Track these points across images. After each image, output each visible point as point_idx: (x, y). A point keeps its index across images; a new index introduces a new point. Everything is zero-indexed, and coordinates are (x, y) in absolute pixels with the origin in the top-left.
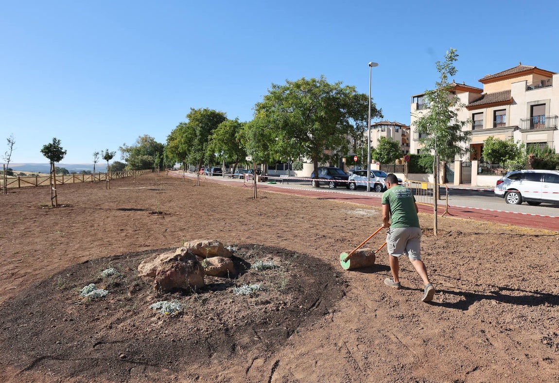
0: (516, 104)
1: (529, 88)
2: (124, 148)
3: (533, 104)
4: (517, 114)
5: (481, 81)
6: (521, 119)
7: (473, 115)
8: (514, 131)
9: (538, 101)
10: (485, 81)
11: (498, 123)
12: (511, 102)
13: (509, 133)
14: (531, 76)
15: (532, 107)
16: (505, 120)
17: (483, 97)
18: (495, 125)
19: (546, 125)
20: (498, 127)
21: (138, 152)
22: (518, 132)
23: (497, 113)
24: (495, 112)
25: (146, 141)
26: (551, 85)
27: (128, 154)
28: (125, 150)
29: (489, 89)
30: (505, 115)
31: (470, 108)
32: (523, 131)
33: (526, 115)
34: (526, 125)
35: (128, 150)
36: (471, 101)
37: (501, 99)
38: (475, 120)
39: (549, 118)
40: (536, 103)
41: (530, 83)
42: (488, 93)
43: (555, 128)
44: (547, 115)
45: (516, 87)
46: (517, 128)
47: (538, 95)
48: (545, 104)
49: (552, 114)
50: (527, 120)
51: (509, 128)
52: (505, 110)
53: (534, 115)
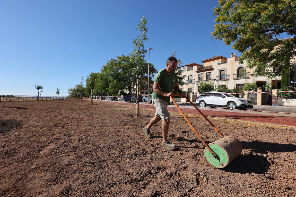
0: (214, 70)
1: (219, 64)
2: (70, 89)
3: (220, 70)
4: (215, 74)
5: (202, 62)
6: (216, 76)
7: (199, 74)
8: (214, 81)
9: (222, 69)
10: (204, 62)
11: (208, 77)
12: (212, 69)
13: (212, 82)
14: (221, 59)
15: (220, 71)
16: (211, 77)
17: (203, 67)
18: (207, 79)
19: (226, 78)
21: (74, 90)
22: (215, 81)
23: (208, 74)
24: (207, 73)
25: (79, 86)
26: (227, 62)
27: (71, 92)
28: (70, 90)
29: (206, 65)
30: (210, 74)
31: (197, 72)
32: (217, 81)
33: (218, 74)
34: (218, 78)
35: (71, 90)
36: (198, 69)
37: (209, 68)
38: (200, 77)
39: (226, 75)
40: (222, 70)
41: (220, 62)
42: (205, 66)
43: (229, 80)
44: (226, 74)
45: (214, 64)
46: (215, 80)
47: (223, 66)
48: (225, 70)
49: (227, 74)
50: (219, 76)
51: (212, 79)
52: (210, 72)
53: (221, 74)
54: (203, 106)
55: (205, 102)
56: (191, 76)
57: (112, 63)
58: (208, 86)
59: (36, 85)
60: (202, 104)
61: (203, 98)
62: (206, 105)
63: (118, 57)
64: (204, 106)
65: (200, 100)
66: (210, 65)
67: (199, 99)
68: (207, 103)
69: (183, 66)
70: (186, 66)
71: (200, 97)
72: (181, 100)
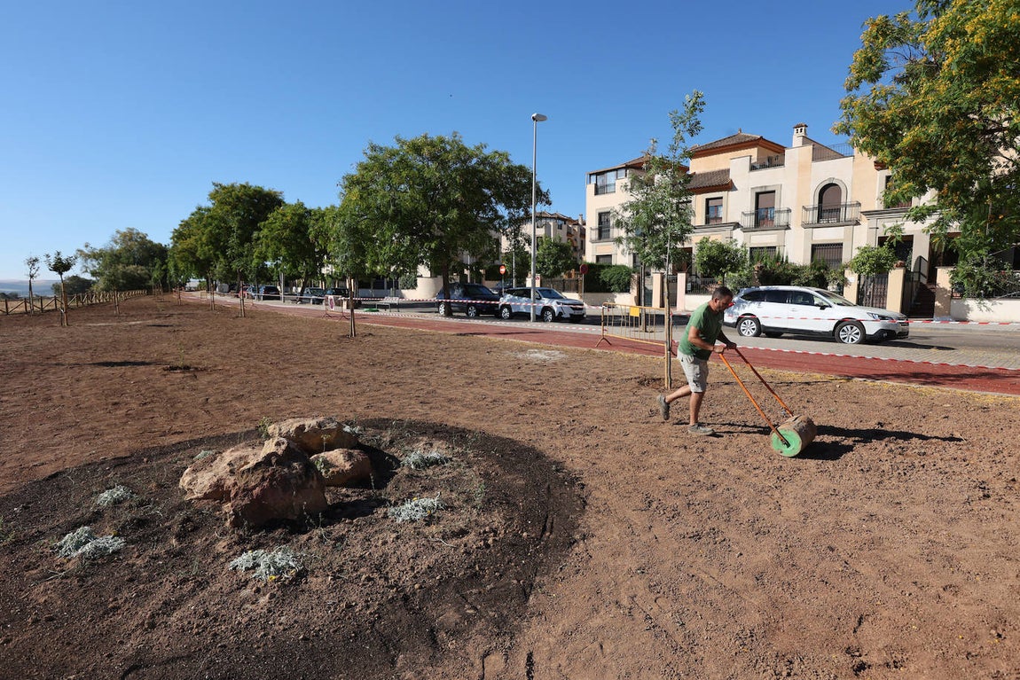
0: (736, 189)
1: (753, 168)
2: (86, 251)
3: (759, 190)
4: (737, 205)
6: (743, 213)
8: (734, 229)
9: (765, 187)
11: (712, 217)
12: (729, 187)
13: (727, 232)
14: (756, 149)
15: (758, 195)
16: (722, 214)
18: (707, 221)
19: (776, 222)
20: (712, 223)
22: (738, 230)
23: (711, 203)
24: (708, 200)
25: (131, 239)
26: (782, 164)
27: (95, 263)
28: (89, 256)
29: (697, 166)
30: (721, 206)
32: (745, 230)
33: (750, 206)
34: (748, 222)
35: (95, 256)
37: (715, 181)
39: (779, 212)
40: (763, 190)
41: (754, 160)
42: (697, 172)
43: (787, 227)
44: (777, 207)
45: (737, 165)
46: (737, 225)
47: (766, 178)
48: (774, 192)
49: (784, 207)
50: (751, 214)
51: (727, 225)
52: (721, 198)
53: (760, 207)
66: (717, 169)
69: (616, 170)
70: (627, 167)
72: (615, 300)
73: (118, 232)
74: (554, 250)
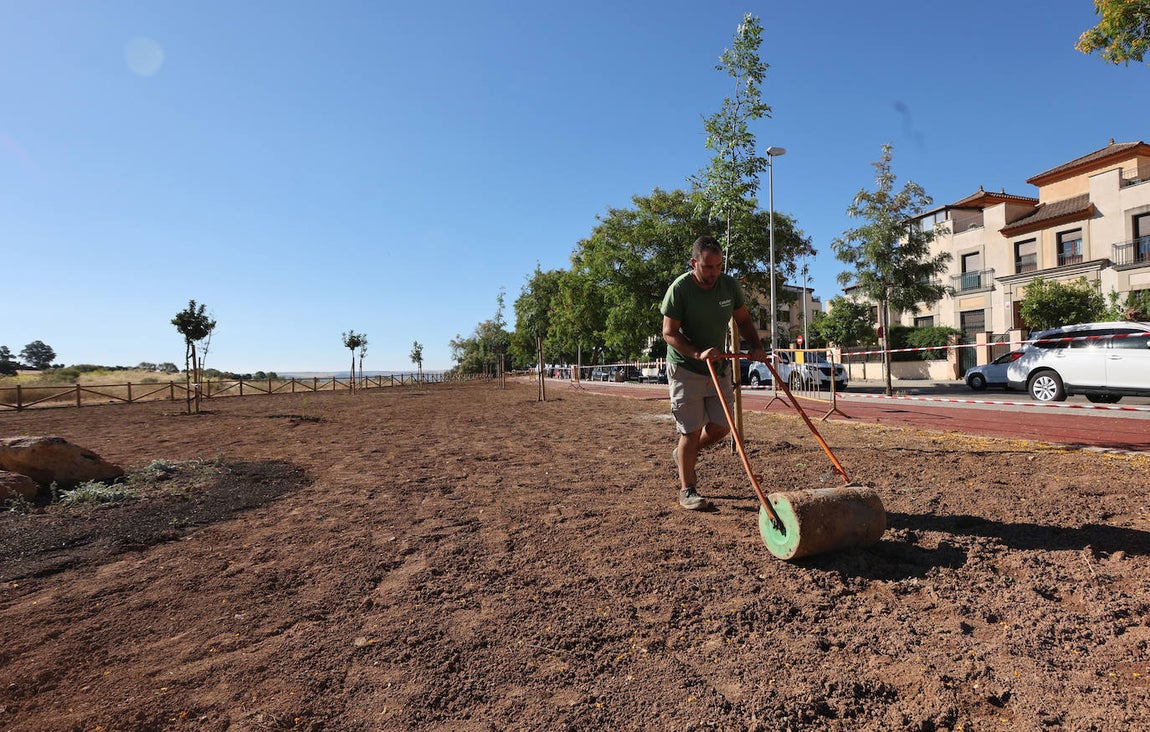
0: (1101, 215)
1: (1126, 183)
3: (1137, 212)
4: (1104, 236)
5: (1031, 181)
6: (1115, 245)
7: (1017, 245)
8: (1102, 269)
9: (1147, 207)
10: (1040, 181)
11: (1066, 254)
12: (1090, 213)
13: (1092, 273)
14: (1135, 160)
15: (1136, 219)
16: (1082, 249)
17: (1038, 209)
18: (1061, 261)
20: (1069, 263)
21: (472, 346)
22: (1109, 270)
23: (1065, 238)
24: (1059, 235)
25: (489, 330)
27: (462, 351)
28: (459, 346)
29: (1050, 195)
30: (1081, 239)
31: (1007, 232)
32: (1120, 268)
33: (1124, 235)
34: (1126, 256)
35: (462, 345)
36: (1010, 219)
37: (1070, 209)
38: (1021, 254)
40: (1145, 211)
41: (1129, 174)
42: (1048, 202)
45: (1099, 187)
46: (1106, 263)
50: (1127, 246)
51: (1092, 263)
52: (1080, 229)
53: (1141, 233)
54: (1050, 398)
55: (1058, 378)
56: (978, 253)
57: (616, 228)
58: (1070, 295)
59: (344, 334)
60: (1045, 389)
61: (1050, 359)
62: (1065, 392)
63: (637, 201)
64: (1053, 394)
65: (1033, 366)
66: (1077, 194)
67: (1025, 364)
68: (1069, 379)
69: (934, 213)
70: (947, 209)
71: (1029, 350)
72: (929, 369)
73: (480, 324)
74: (847, 313)
